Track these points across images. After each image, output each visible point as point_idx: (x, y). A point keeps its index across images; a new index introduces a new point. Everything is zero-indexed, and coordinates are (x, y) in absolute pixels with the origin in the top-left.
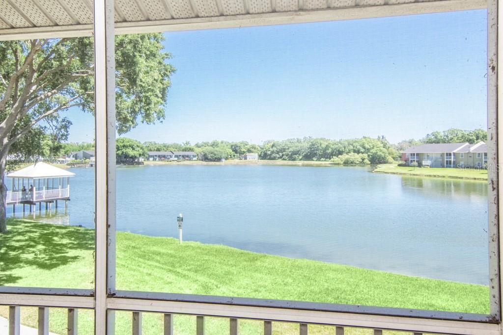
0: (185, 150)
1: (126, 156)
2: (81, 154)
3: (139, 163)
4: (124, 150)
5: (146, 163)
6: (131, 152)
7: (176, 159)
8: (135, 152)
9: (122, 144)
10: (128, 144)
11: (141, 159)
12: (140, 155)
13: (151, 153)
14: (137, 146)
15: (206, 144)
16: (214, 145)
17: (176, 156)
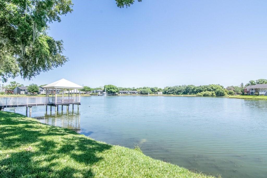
0: (133, 90)
1: (111, 92)
2: (95, 91)
3: (116, 95)
4: (111, 90)
5: (118, 95)
6: (113, 90)
7: (130, 93)
8: (115, 90)
9: (110, 87)
10: (112, 87)
11: (117, 93)
12: (116, 92)
13: (120, 91)
14: (116, 88)
15: (141, 88)
16: (144, 88)
17: (130, 92)
